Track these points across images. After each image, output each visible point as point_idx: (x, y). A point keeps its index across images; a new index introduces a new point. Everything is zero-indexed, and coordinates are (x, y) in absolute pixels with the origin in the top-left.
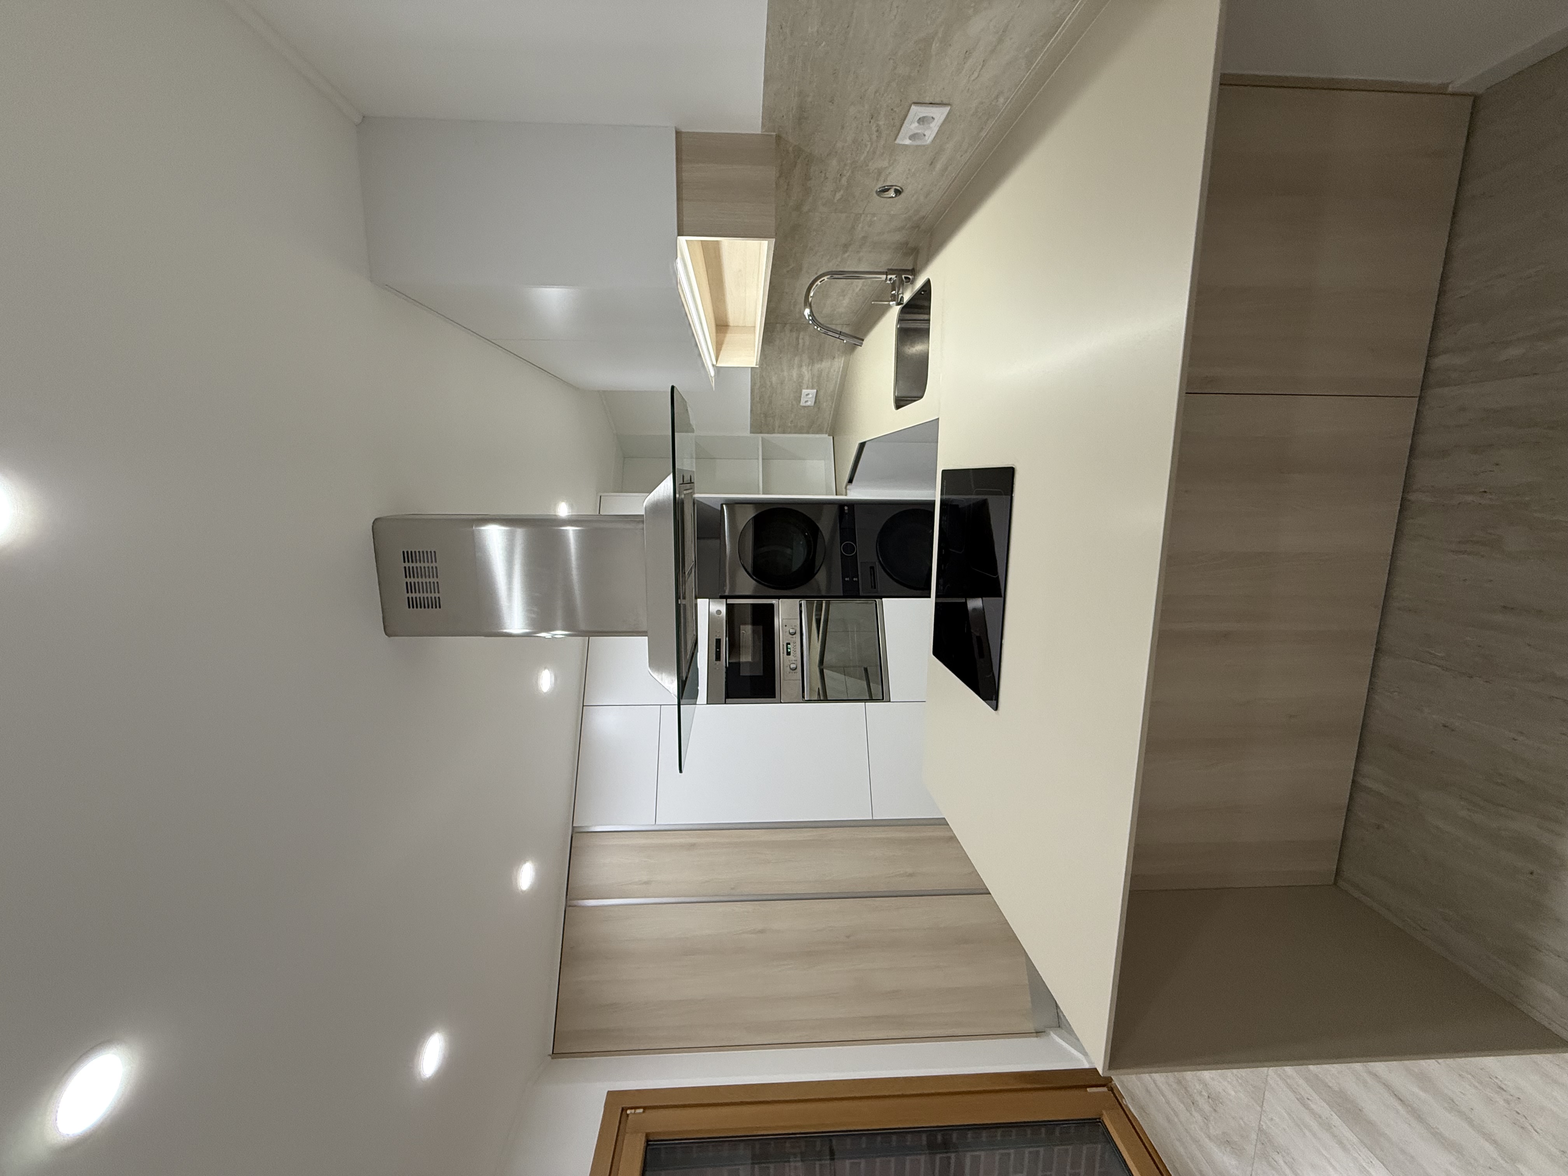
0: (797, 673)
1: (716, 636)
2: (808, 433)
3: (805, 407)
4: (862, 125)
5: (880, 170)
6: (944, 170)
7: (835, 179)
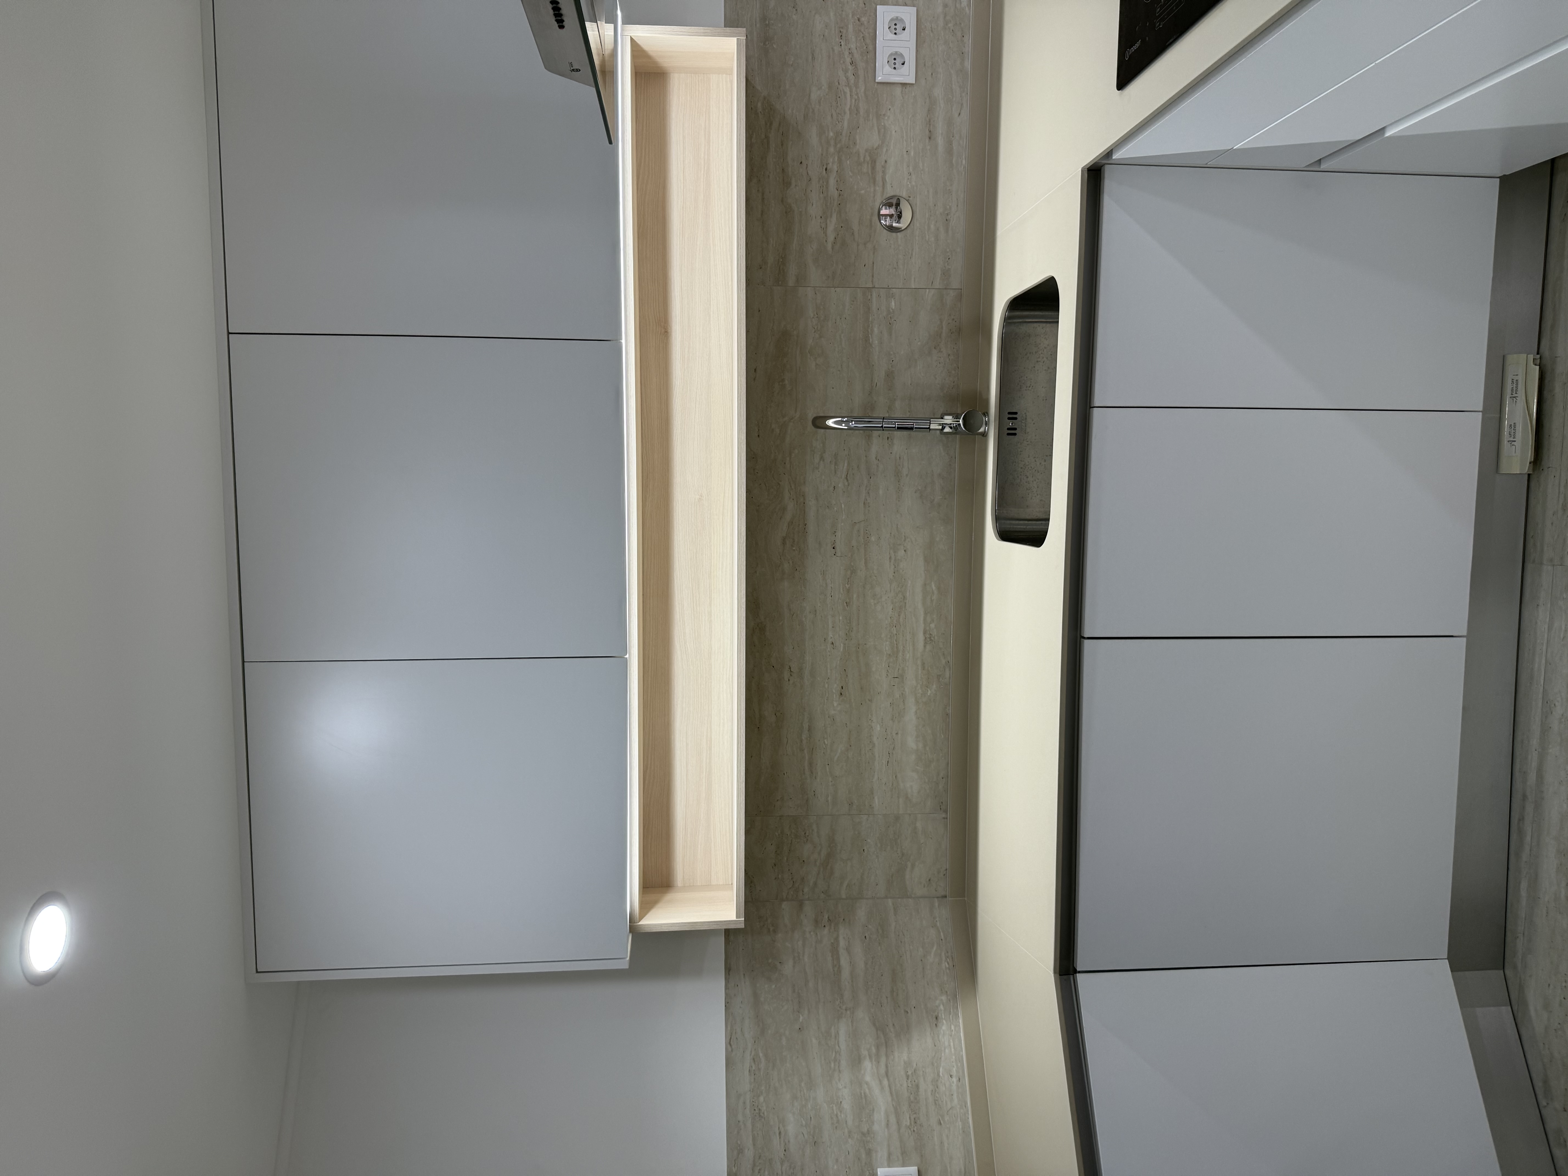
4: (833, 50)
5: (873, 155)
6: (949, 151)
7: (821, 182)
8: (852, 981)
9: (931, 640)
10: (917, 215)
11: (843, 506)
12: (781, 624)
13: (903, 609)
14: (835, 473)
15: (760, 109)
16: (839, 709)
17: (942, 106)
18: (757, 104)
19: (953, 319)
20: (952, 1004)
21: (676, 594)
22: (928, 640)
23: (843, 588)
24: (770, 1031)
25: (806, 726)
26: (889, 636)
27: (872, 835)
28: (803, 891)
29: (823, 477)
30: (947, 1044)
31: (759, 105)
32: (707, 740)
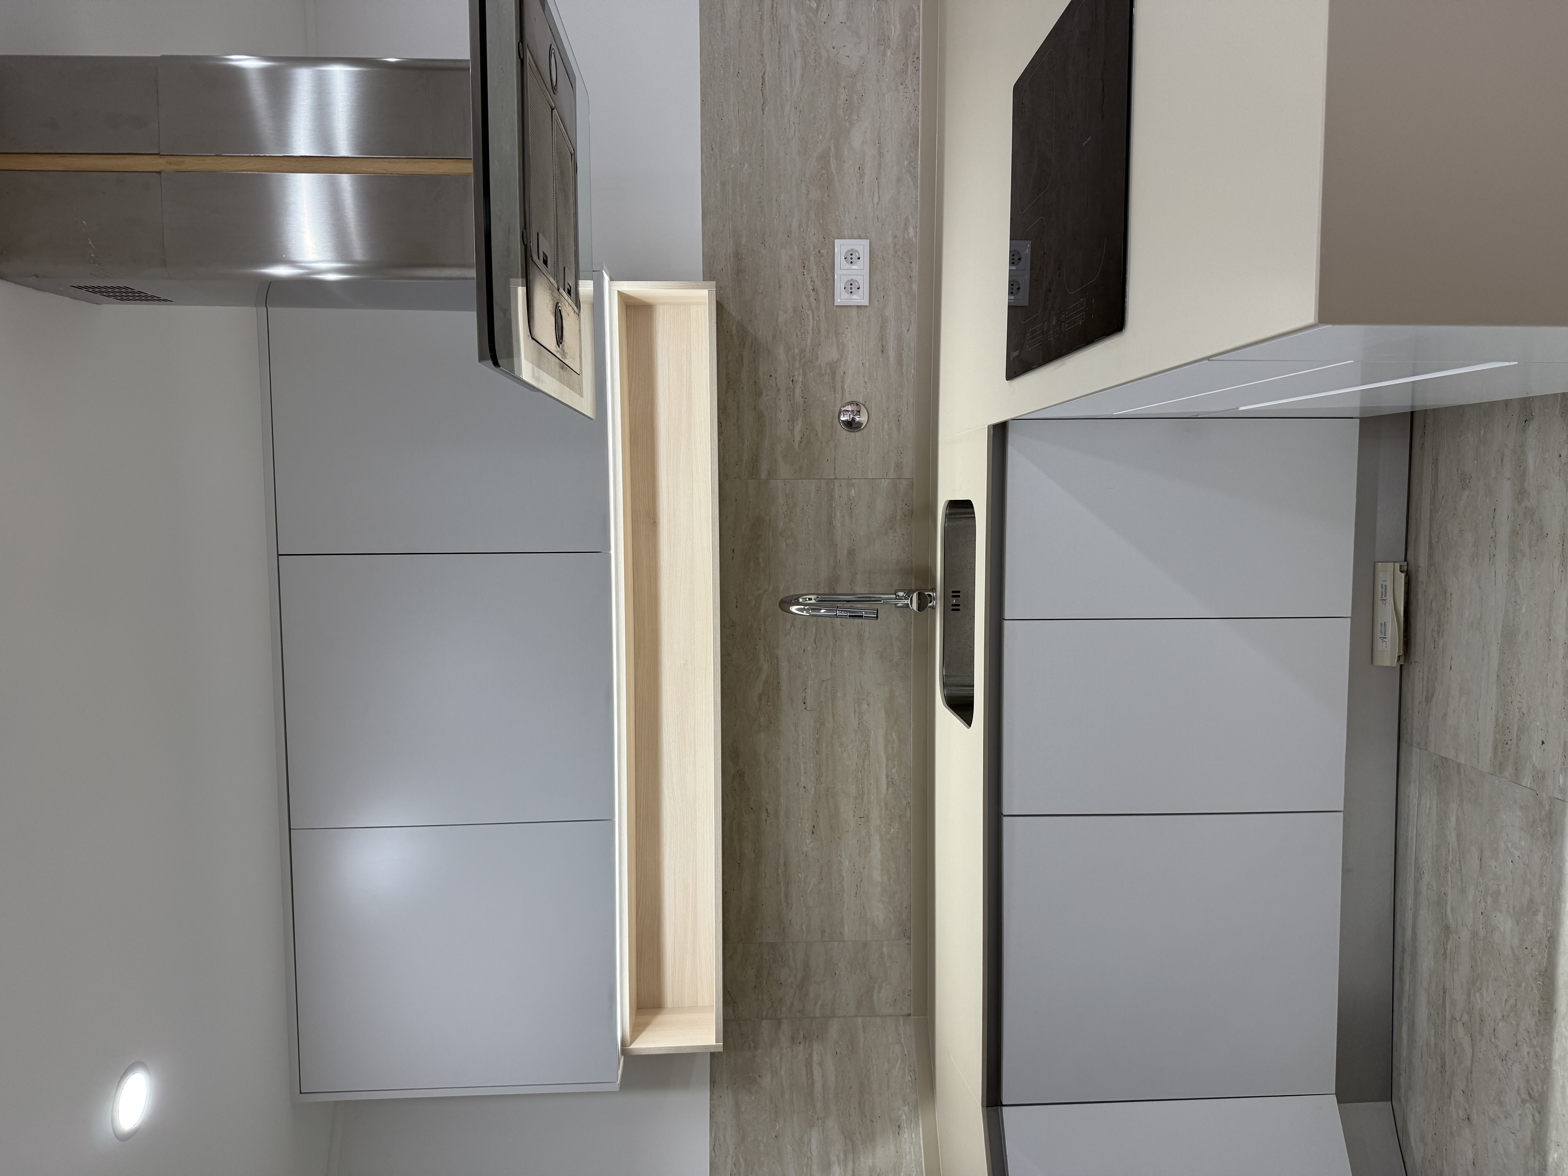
4: (797, 279)
5: (833, 368)
6: (900, 362)
7: (788, 391)
8: (824, 1093)
9: (893, 783)
10: (873, 417)
11: (812, 667)
12: (758, 770)
13: (868, 756)
14: (805, 637)
15: (734, 332)
16: (811, 846)
17: (893, 323)
18: (732, 328)
19: (906, 504)
20: (913, 1115)
21: (665, 747)
22: (891, 783)
23: (813, 739)
24: (749, 1139)
25: (782, 861)
26: (855, 781)
27: (842, 960)
28: (781, 1011)
29: (794, 641)
30: (907, 1150)
31: (734, 328)
32: (693, 877)
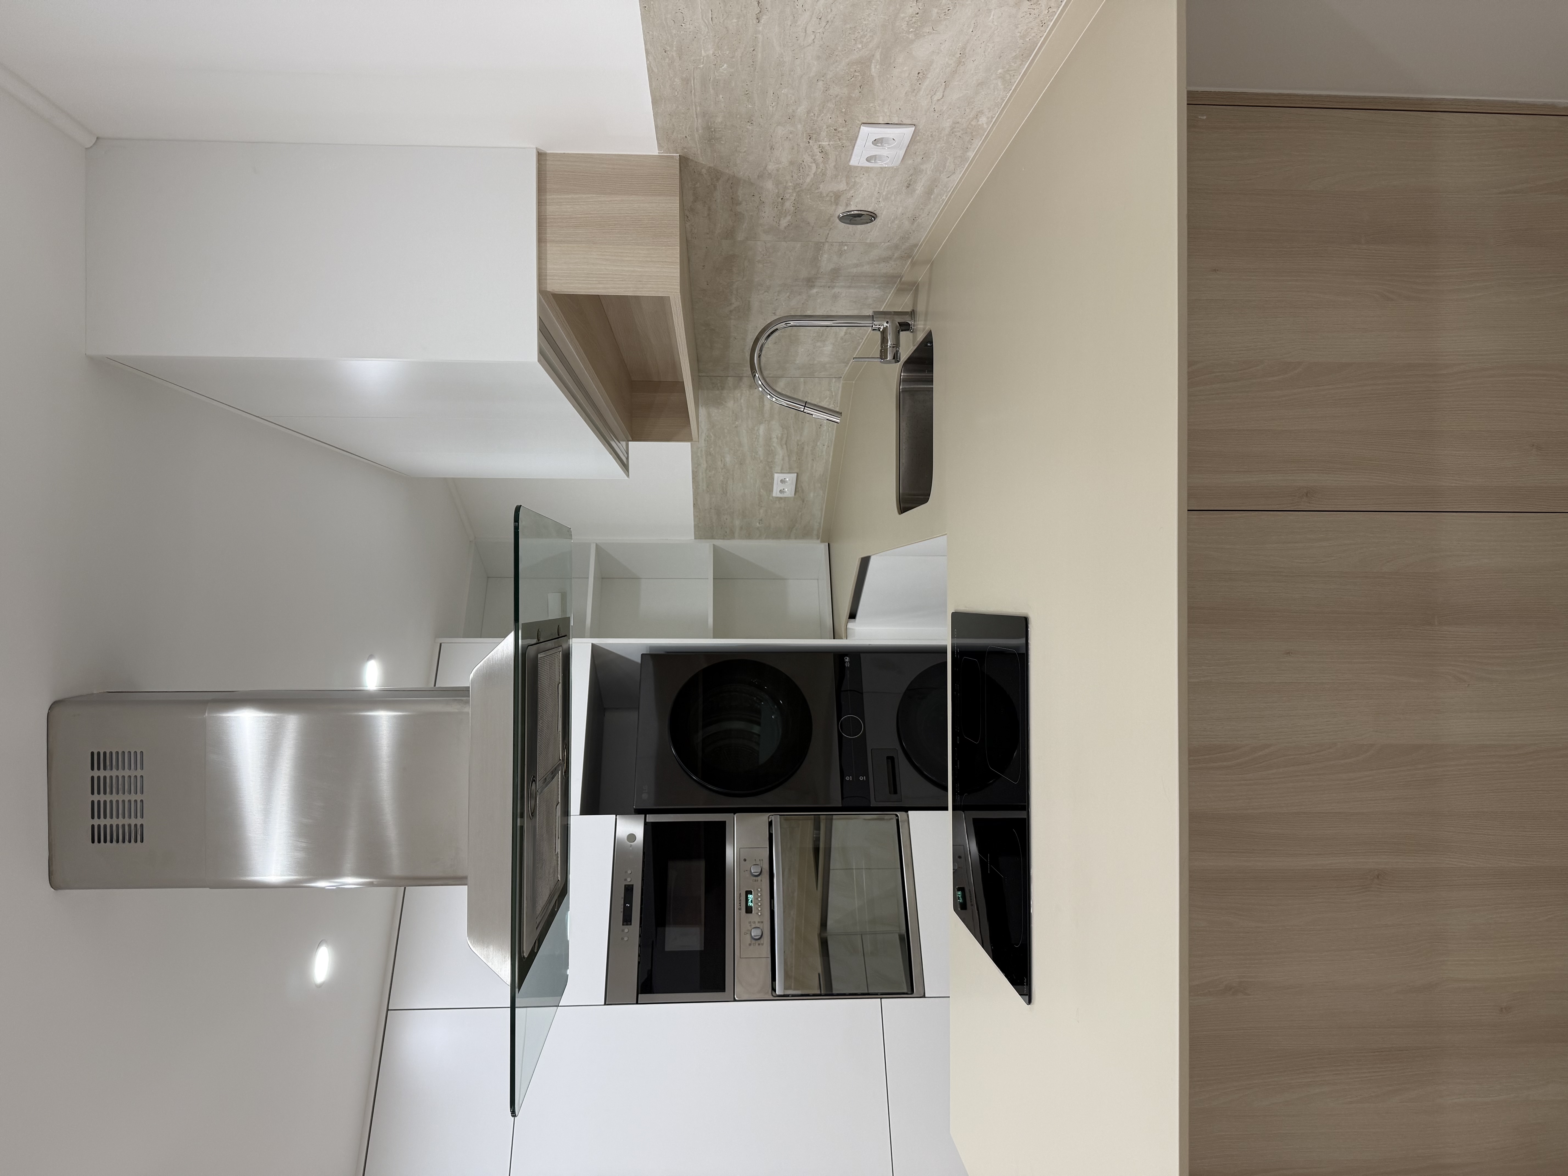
0: (762, 944)
1: (626, 880)
2: (788, 537)
3: (781, 498)
4: (799, 145)
5: (838, 194)
7: (776, 204)
17: (929, 173)
